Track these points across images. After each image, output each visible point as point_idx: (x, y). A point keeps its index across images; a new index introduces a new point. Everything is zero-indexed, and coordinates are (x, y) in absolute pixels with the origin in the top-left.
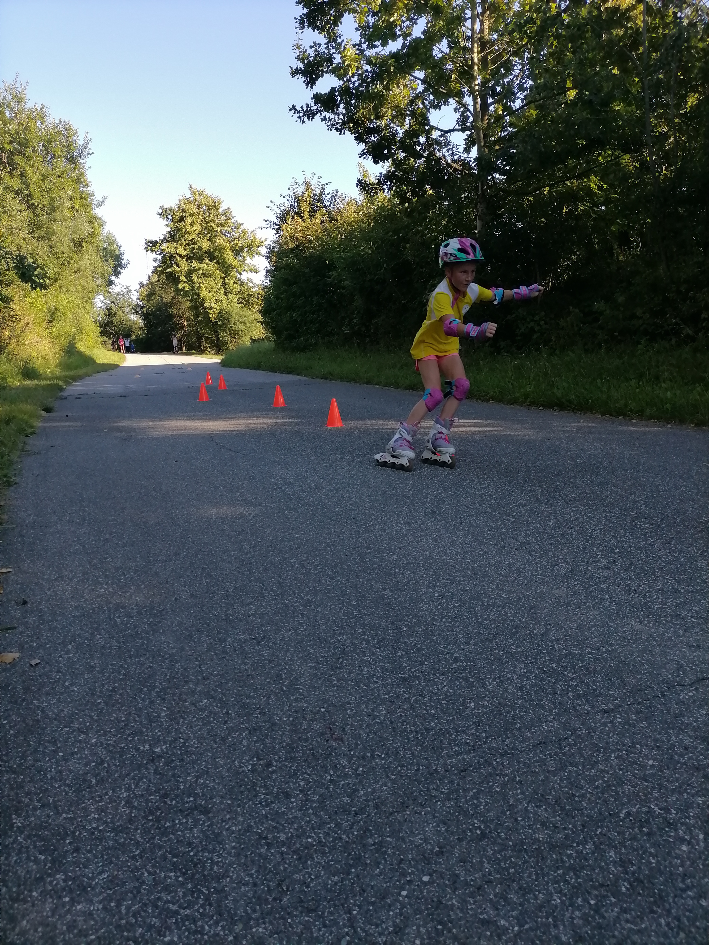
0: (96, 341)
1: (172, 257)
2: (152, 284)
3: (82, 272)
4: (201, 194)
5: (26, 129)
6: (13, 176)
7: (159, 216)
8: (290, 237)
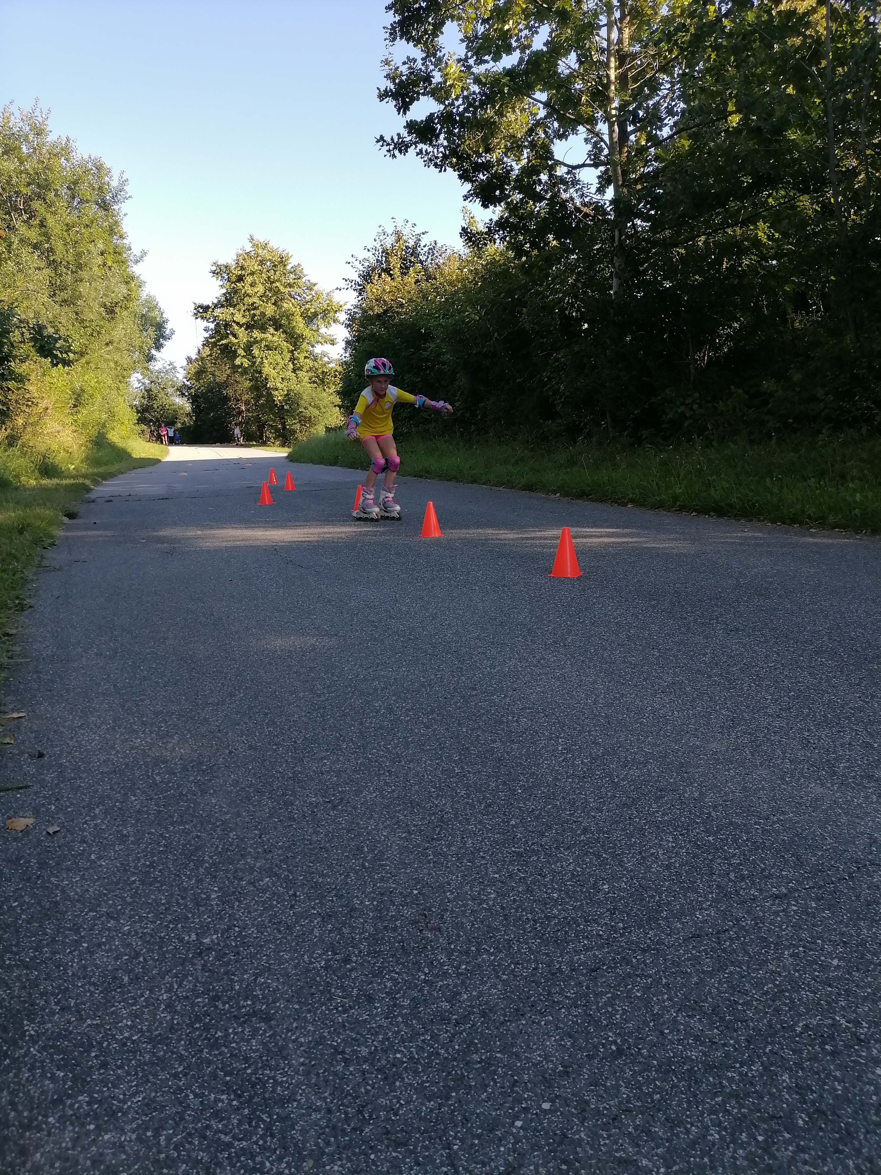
0: (132, 430)
1: (227, 325)
2: (202, 359)
3: (115, 344)
4: (265, 246)
5: (48, 168)
6: (30, 227)
7: (212, 275)
8: (377, 300)
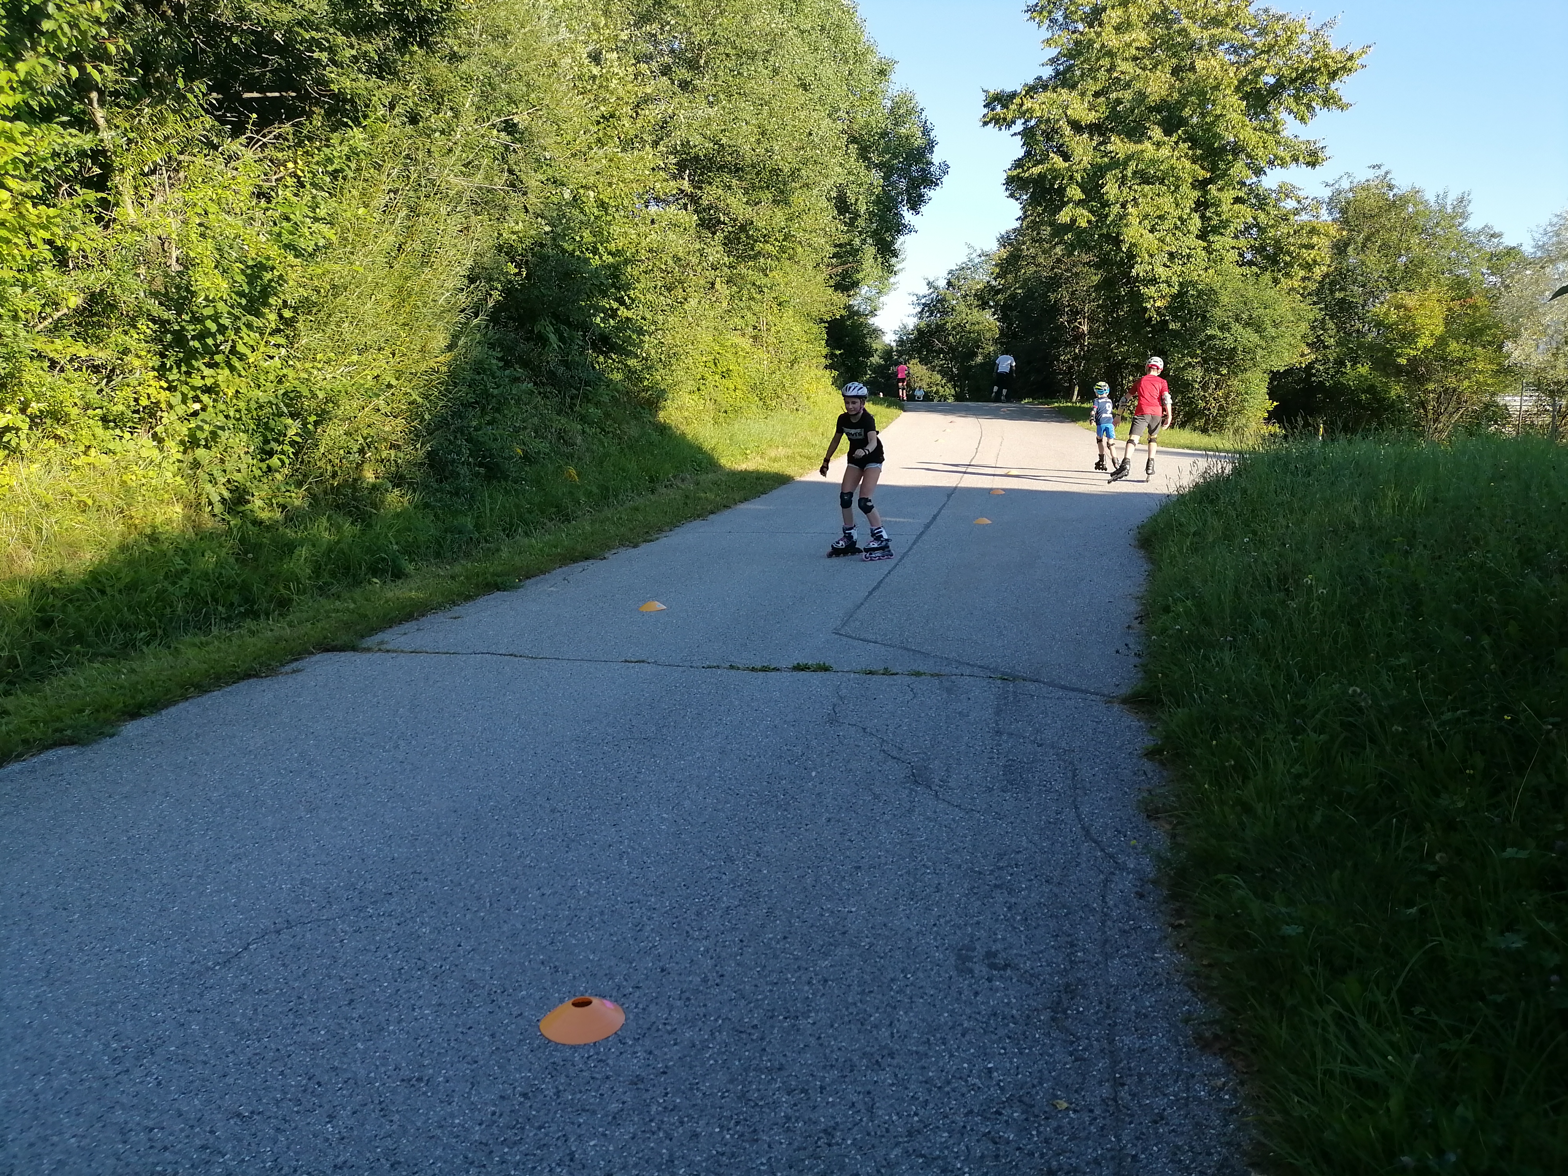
1: (1050, 131)
7: (1029, 15)
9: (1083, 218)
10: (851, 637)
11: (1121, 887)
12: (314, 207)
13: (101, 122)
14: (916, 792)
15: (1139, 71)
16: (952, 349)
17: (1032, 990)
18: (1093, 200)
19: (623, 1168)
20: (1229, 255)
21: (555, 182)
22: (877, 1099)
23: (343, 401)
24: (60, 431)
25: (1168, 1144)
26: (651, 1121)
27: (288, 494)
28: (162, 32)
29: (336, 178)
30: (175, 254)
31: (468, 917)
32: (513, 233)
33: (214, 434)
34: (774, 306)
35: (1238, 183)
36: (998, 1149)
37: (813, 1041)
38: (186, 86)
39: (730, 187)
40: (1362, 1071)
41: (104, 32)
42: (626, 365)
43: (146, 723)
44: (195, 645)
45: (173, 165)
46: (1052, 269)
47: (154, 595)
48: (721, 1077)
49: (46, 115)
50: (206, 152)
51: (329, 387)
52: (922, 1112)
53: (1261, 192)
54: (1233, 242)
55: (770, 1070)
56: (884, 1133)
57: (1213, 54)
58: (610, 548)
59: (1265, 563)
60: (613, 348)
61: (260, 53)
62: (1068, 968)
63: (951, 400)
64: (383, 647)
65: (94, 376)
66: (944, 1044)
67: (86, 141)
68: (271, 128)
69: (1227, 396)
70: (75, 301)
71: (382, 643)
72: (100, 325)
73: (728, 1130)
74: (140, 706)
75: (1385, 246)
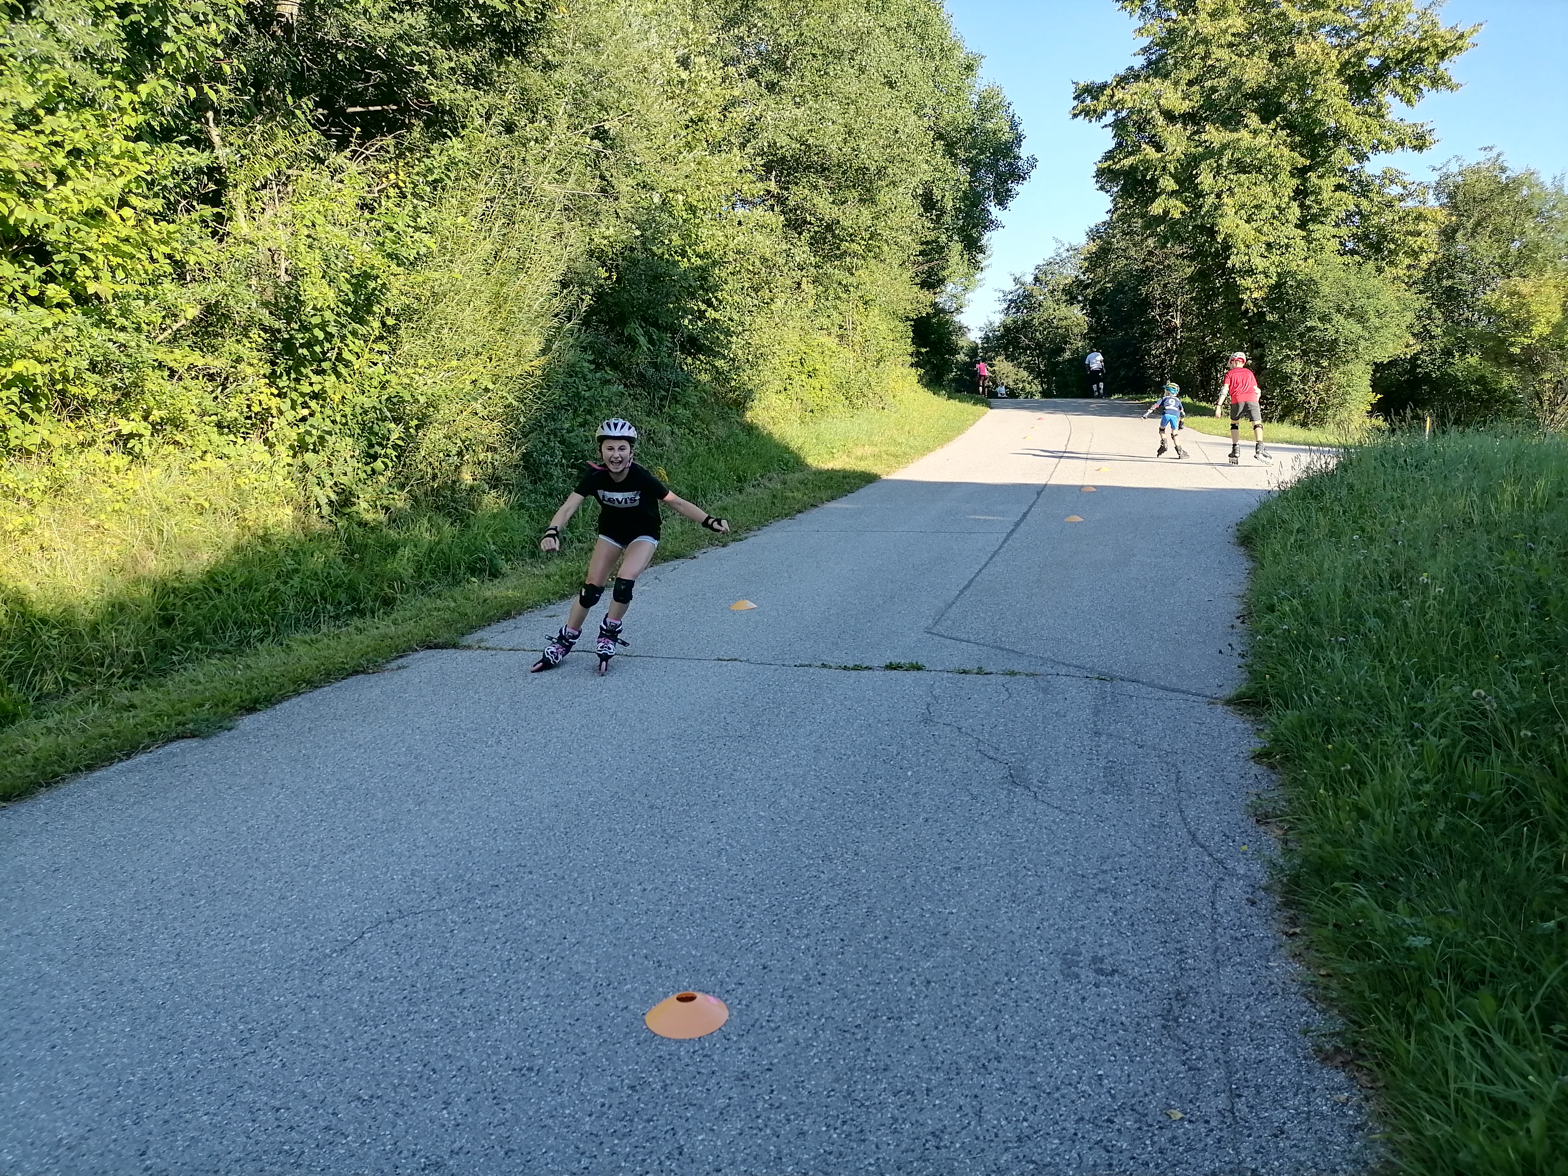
1: (1143, 122)
9: (1177, 208)
10: (943, 636)
11: (1232, 893)
12: (416, 216)
13: (216, 140)
14: (1014, 793)
15: (1235, 58)
16: (1039, 345)
17: (1142, 997)
18: (1187, 190)
19: (732, 1164)
20: (1330, 243)
21: (644, 187)
22: (984, 1103)
23: (443, 406)
24: (179, 437)
25: (1290, 1159)
26: (758, 1117)
27: (391, 496)
28: (275, 52)
29: (435, 189)
30: (284, 265)
31: (573, 910)
32: (605, 238)
33: (321, 438)
34: (860, 305)
35: (1339, 169)
36: (1111, 1158)
37: (918, 1043)
38: (294, 102)
39: (816, 187)
40: (1499, 1090)
41: (220, 54)
42: (714, 366)
43: (262, 717)
44: (306, 642)
45: (283, 179)
46: (1144, 261)
47: (267, 594)
48: (827, 1076)
49: (166, 135)
50: (313, 165)
51: (430, 392)
52: (1031, 1118)
53: (1363, 178)
54: (1334, 231)
55: (875, 1070)
56: (993, 1137)
57: (1314, 37)
58: (699, 547)
59: (1376, 561)
60: (700, 349)
61: (363, 68)
62: (1179, 975)
63: (1037, 397)
64: (482, 645)
65: (209, 384)
66: (1052, 1049)
67: (202, 159)
68: (374, 141)
69: (1327, 390)
70: (193, 312)
71: (481, 640)
72: (217, 335)
73: (835, 1129)
74: (256, 701)
75: (1497, 230)
